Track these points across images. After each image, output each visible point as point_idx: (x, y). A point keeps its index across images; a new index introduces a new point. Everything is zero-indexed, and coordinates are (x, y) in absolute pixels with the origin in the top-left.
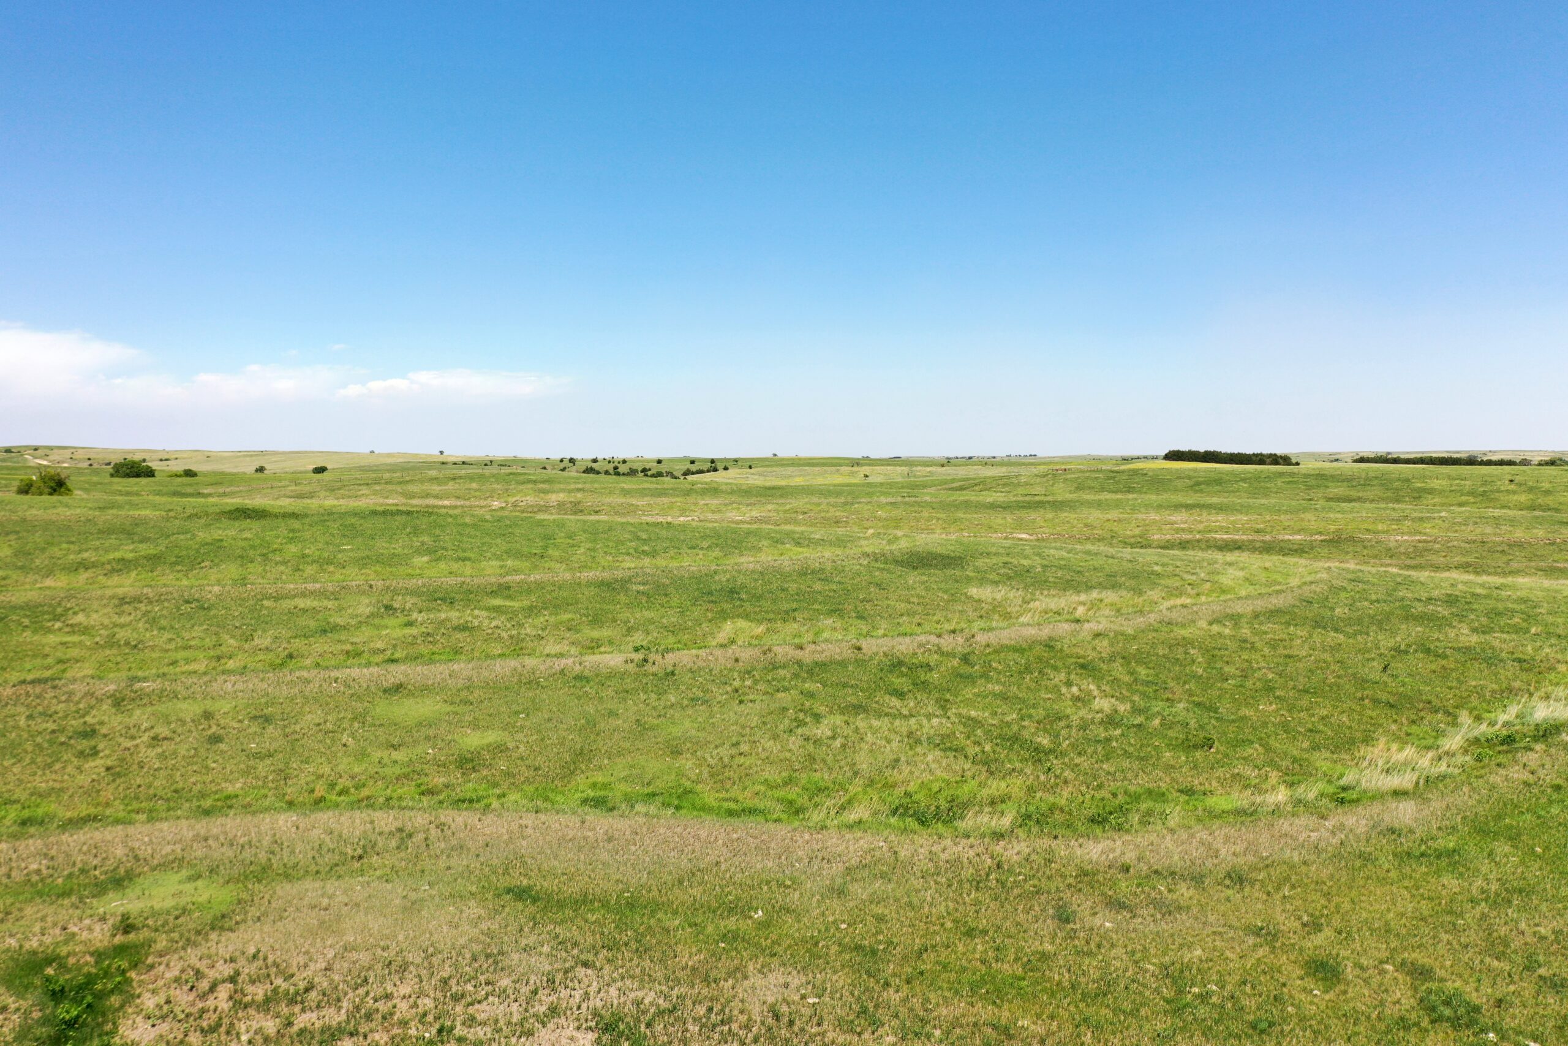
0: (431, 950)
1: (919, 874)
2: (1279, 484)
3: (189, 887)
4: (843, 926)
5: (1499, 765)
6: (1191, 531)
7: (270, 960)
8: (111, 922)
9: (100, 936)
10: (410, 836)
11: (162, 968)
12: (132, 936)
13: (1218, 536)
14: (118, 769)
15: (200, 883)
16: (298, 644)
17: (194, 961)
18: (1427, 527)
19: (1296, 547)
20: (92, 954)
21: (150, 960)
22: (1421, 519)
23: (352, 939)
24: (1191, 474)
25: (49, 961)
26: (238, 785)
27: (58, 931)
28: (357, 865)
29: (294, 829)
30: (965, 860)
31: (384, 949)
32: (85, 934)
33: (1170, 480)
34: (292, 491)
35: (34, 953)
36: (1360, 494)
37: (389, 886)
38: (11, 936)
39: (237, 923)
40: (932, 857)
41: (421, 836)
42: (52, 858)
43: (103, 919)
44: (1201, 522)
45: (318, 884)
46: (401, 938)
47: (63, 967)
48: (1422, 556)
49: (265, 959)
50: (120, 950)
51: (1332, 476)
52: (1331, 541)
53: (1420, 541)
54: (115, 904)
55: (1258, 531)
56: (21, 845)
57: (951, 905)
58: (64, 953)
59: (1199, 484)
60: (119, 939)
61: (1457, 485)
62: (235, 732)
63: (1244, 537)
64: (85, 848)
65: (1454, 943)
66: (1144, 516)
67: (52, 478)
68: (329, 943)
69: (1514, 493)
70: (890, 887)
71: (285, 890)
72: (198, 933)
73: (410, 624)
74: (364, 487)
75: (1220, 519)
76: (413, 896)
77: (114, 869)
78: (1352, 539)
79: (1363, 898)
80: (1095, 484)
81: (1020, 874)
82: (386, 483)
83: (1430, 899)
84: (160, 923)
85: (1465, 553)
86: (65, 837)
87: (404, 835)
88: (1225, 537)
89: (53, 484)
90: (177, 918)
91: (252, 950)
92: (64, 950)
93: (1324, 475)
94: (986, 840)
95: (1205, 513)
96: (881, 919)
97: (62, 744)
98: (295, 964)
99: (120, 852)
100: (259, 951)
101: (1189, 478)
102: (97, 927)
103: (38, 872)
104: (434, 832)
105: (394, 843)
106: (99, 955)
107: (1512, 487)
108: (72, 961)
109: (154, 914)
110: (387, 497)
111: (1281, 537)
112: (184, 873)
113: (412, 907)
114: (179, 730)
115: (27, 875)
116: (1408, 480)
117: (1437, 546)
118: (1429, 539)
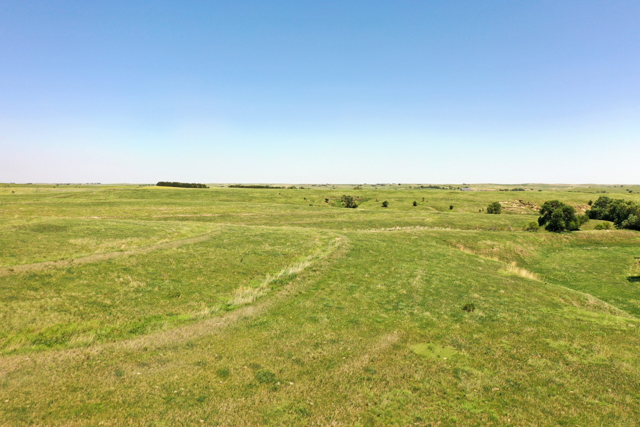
1: (47, 369)
2: (202, 195)
4: (7, 401)
5: (279, 290)
6: (168, 214)
13: (179, 215)
18: (253, 210)
19: (209, 219)
22: (252, 207)
24: (168, 191)
30: (72, 359)
33: (160, 194)
36: (231, 199)
40: (54, 360)
44: (172, 210)
48: (252, 221)
51: (221, 192)
52: (221, 216)
53: (251, 215)
55: (195, 213)
57: (65, 380)
59: (171, 195)
61: (263, 195)
63: (190, 216)
65: (267, 354)
66: (149, 208)
69: (281, 198)
70: (32, 378)
75: (180, 209)
78: (229, 216)
79: (236, 344)
80: (128, 195)
81: (98, 360)
83: (259, 340)
85: (266, 219)
88: (182, 215)
93: (218, 192)
94: (82, 348)
95: (174, 206)
96: (28, 393)
101: (167, 193)
107: (280, 196)
111: (203, 215)
116: (247, 194)
117: (257, 217)
118: (255, 214)
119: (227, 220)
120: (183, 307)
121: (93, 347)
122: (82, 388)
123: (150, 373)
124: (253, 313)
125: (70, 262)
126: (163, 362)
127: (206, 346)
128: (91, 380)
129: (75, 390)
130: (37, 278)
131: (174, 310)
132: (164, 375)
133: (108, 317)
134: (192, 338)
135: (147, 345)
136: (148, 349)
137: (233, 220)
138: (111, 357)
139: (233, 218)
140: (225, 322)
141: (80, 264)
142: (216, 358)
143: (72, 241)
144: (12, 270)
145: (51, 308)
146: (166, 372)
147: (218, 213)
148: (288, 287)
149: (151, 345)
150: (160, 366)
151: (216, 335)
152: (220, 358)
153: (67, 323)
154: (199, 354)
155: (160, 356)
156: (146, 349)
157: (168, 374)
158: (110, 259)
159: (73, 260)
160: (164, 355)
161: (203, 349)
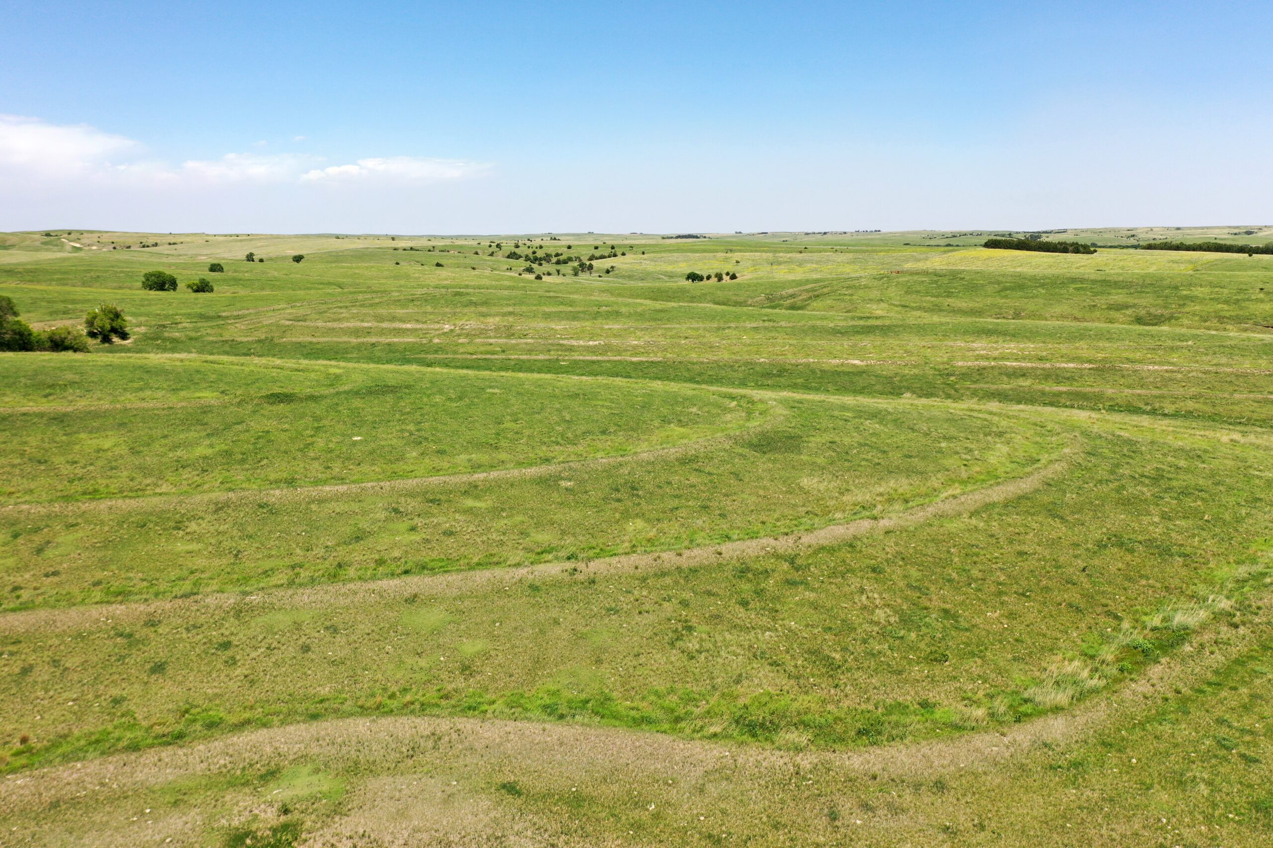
0: (463, 833)
1: (748, 778)
3: (315, 778)
4: (702, 818)
6: (987, 358)
7: (372, 838)
8: (276, 806)
9: (270, 817)
10: (440, 739)
11: (312, 840)
12: (289, 816)
13: (1008, 364)
14: (252, 676)
15: (320, 774)
17: (328, 837)
18: (1174, 358)
19: (1068, 375)
20: (270, 829)
21: (304, 836)
22: (1172, 348)
23: (416, 823)
25: (247, 834)
26: (327, 689)
27: (247, 813)
28: (410, 762)
29: (369, 732)
30: (777, 767)
31: (436, 831)
32: (263, 814)
33: (983, 285)
35: (238, 829)
37: (433, 781)
38: (223, 817)
39: (349, 810)
40: (758, 764)
41: (447, 739)
42: (231, 756)
43: (271, 805)
44: (997, 349)
45: (391, 779)
46: (445, 823)
47: (254, 838)
48: (1166, 386)
49: (369, 837)
50: (285, 827)
51: (1116, 283)
52: (1097, 369)
53: (1167, 371)
54: (278, 793)
55: (1041, 359)
56: (212, 745)
57: (767, 803)
58: (254, 829)
60: (283, 818)
61: (1217, 293)
62: (317, 641)
64: (248, 748)
65: (1060, 843)
66: (952, 344)
67: (110, 312)
68: (404, 826)
70: (731, 786)
71: (373, 784)
72: (328, 816)
73: (413, 529)
74: (344, 311)
75: (1011, 347)
76: (449, 790)
77: (268, 764)
78: (1113, 369)
79: (1014, 804)
81: (810, 779)
82: (361, 306)
83: (1055, 805)
84: (304, 807)
85: (1200, 382)
86: (235, 739)
87: (436, 738)
88: (1014, 364)
89: (112, 316)
90: (313, 804)
91: (361, 831)
92: (254, 827)
94: (791, 753)
95: (1001, 339)
96: (724, 812)
97: (213, 654)
98: (386, 840)
99: (268, 749)
100: (365, 831)
101: (999, 283)
102: (269, 810)
103: (225, 766)
104: (454, 736)
105: (430, 744)
106: (275, 831)
107: (1261, 295)
108: (259, 834)
109: (300, 800)
110: (363, 321)
111: (1058, 365)
112: (310, 767)
113: (448, 799)
114: (283, 640)
115: (219, 768)
116: (1176, 288)
119: (1108, 382)
120: (946, 690)
121: (805, 755)
122: (785, 826)
123: (874, 827)
124: (1063, 735)
125: (796, 541)
126: (895, 810)
127: (964, 795)
128: (798, 815)
129: (776, 826)
130: (750, 575)
131: (931, 695)
132: (893, 836)
133: (832, 691)
134: (945, 771)
135: (877, 769)
136: (878, 779)
137: (1122, 381)
138: (827, 779)
139: (1123, 376)
140: (1008, 747)
141: (810, 546)
142: (974, 826)
143: (805, 482)
144: (720, 554)
145: (762, 653)
146: (895, 832)
147: (1090, 362)
148: (1155, 671)
149: (884, 770)
150: (889, 816)
151: (985, 773)
152: (982, 828)
153: (778, 692)
154: (951, 809)
155: (893, 798)
156: (874, 778)
157: (899, 836)
158: (855, 538)
159: (800, 538)
160: (899, 796)
161: (958, 799)
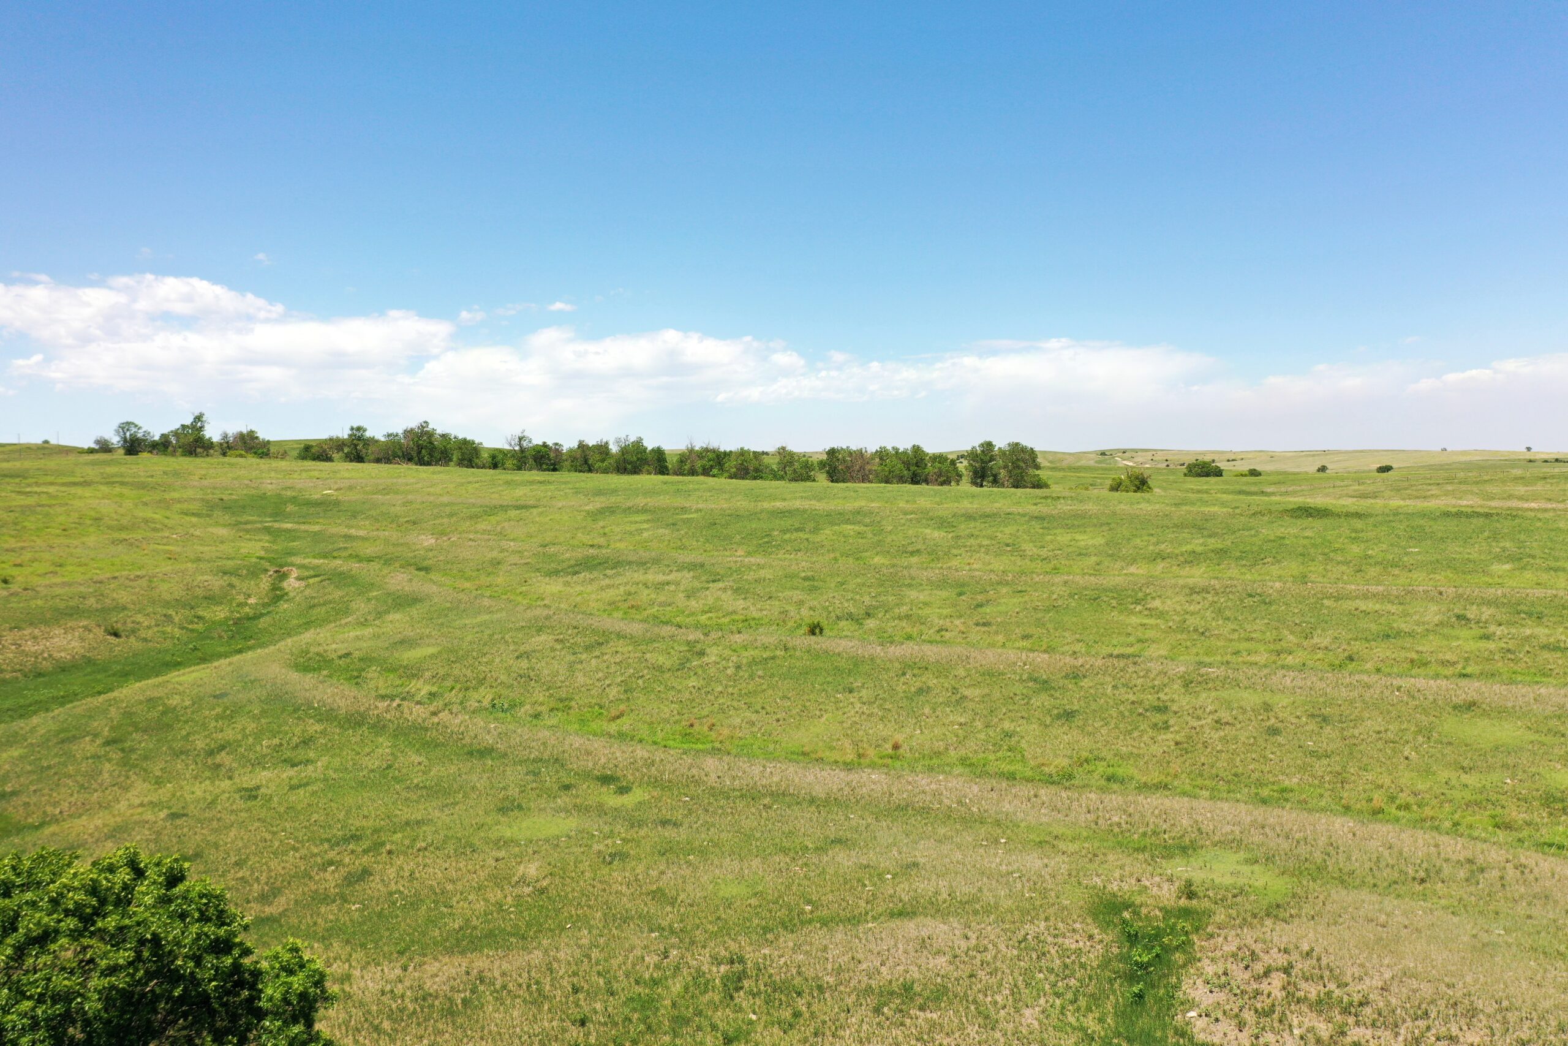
0: (1505, 1004)
3: (1246, 869)
7: (1324, 962)
8: (1177, 884)
9: (1168, 895)
10: (1482, 870)
11: (1221, 939)
12: (1194, 902)
14: (1185, 745)
15: (1256, 867)
16: (1357, 646)
17: (1249, 941)
20: (1161, 910)
21: (1209, 929)
23: (1412, 965)
25: (1127, 906)
26: (1295, 780)
27: (1133, 882)
28: (1418, 888)
29: (1350, 836)
31: (1448, 986)
32: (1155, 889)
34: (1355, 491)
35: (1115, 895)
37: (1456, 920)
38: (1098, 875)
39: (1291, 916)
41: (1496, 873)
42: (1130, 815)
43: (1170, 880)
45: (1375, 898)
46: (1469, 979)
47: (1136, 913)
49: (1319, 959)
50: (1186, 913)
54: (1180, 869)
56: (1107, 798)
58: (1138, 902)
60: (1183, 902)
62: (1293, 727)
64: (1156, 812)
67: (1137, 478)
68: (1386, 962)
71: (1339, 895)
72: (1255, 916)
73: (1487, 637)
74: (1434, 487)
76: (1485, 937)
77: (1181, 837)
82: (1460, 483)
84: (1219, 897)
86: (1140, 798)
87: (1475, 869)
89: (1137, 483)
90: (1235, 896)
91: (1306, 948)
92: (1138, 900)
97: (1140, 714)
98: (1349, 973)
99: (1185, 822)
100: (1312, 950)
102: (1166, 886)
103: (1119, 825)
104: (1511, 872)
105: (1462, 874)
106: (1167, 912)
108: (1144, 911)
109: (1215, 887)
110: (1460, 498)
112: (1242, 855)
113: (1483, 949)
114: (1240, 717)
115: (1111, 825)
